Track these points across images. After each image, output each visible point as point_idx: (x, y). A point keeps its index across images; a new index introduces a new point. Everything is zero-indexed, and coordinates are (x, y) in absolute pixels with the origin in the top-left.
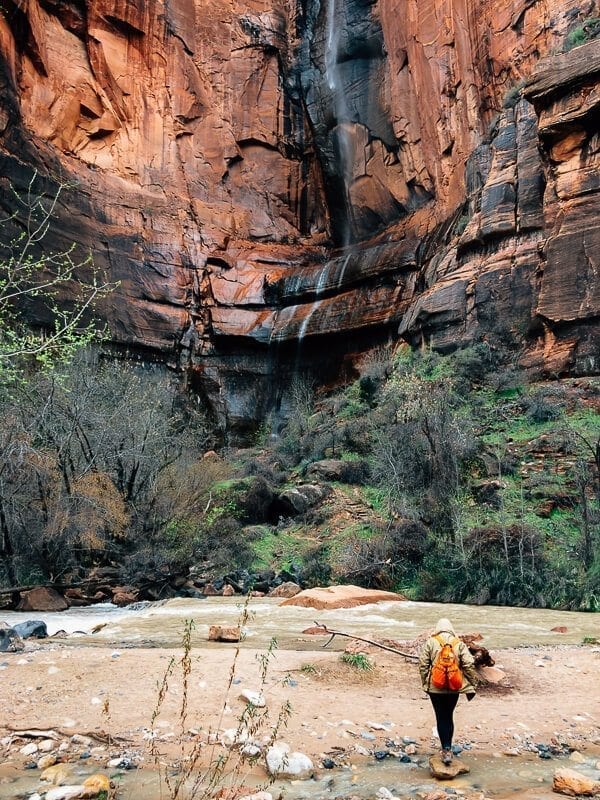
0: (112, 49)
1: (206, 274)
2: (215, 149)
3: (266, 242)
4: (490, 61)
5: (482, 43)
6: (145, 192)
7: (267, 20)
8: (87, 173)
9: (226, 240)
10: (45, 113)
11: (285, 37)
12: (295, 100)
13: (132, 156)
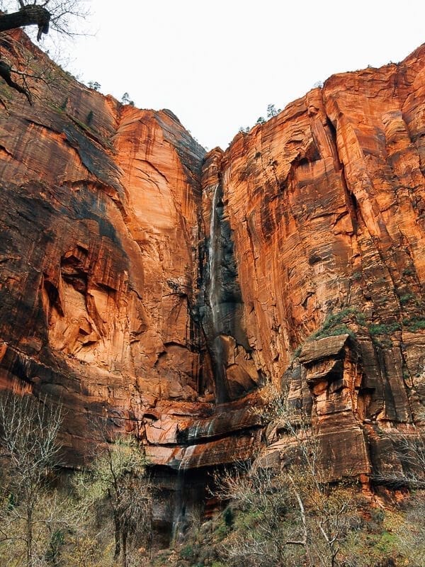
0: (99, 299)
1: (143, 424)
2: (151, 349)
3: (178, 400)
4: (293, 319)
5: (289, 309)
6: (111, 375)
7: (181, 280)
8: (80, 367)
9: (156, 401)
10: (60, 337)
11: (191, 288)
12: (197, 321)
13: (106, 355)
